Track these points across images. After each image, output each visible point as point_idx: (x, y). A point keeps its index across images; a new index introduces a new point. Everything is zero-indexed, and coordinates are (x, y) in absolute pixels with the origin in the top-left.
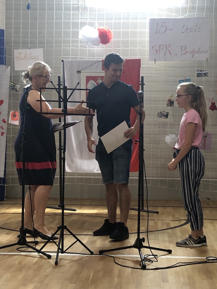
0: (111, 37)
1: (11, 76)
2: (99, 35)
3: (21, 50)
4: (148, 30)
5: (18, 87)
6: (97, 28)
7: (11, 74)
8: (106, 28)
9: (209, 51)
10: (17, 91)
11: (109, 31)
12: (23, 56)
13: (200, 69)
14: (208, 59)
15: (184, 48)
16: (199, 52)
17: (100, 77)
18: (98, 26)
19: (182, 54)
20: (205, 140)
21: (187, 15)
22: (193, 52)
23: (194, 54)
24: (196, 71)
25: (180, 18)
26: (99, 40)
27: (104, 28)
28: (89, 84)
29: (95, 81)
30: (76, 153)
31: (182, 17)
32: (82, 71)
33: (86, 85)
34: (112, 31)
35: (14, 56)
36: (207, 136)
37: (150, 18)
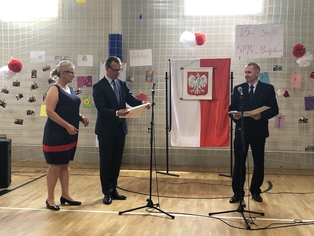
0: (205, 40)
1: (127, 70)
2: (196, 39)
3: (135, 50)
4: (235, 34)
5: (133, 79)
6: (194, 33)
7: (127, 69)
8: (201, 33)
9: (283, 50)
10: (132, 82)
11: (204, 35)
12: (136, 55)
13: (276, 65)
14: (283, 57)
15: (263, 48)
16: (275, 51)
17: (199, 72)
18: (195, 32)
19: (262, 52)
20: (279, 121)
21: (265, 22)
22: (271, 51)
23: (271, 52)
24: (273, 66)
25: (260, 24)
26: (196, 42)
27: (200, 32)
28: (189, 78)
29: (195, 76)
30: (179, 131)
31: (261, 24)
32: (184, 68)
33: (188, 79)
34: (206, 35)
35: (129, 55)
36: (282, 118)
37: (236, 25)
